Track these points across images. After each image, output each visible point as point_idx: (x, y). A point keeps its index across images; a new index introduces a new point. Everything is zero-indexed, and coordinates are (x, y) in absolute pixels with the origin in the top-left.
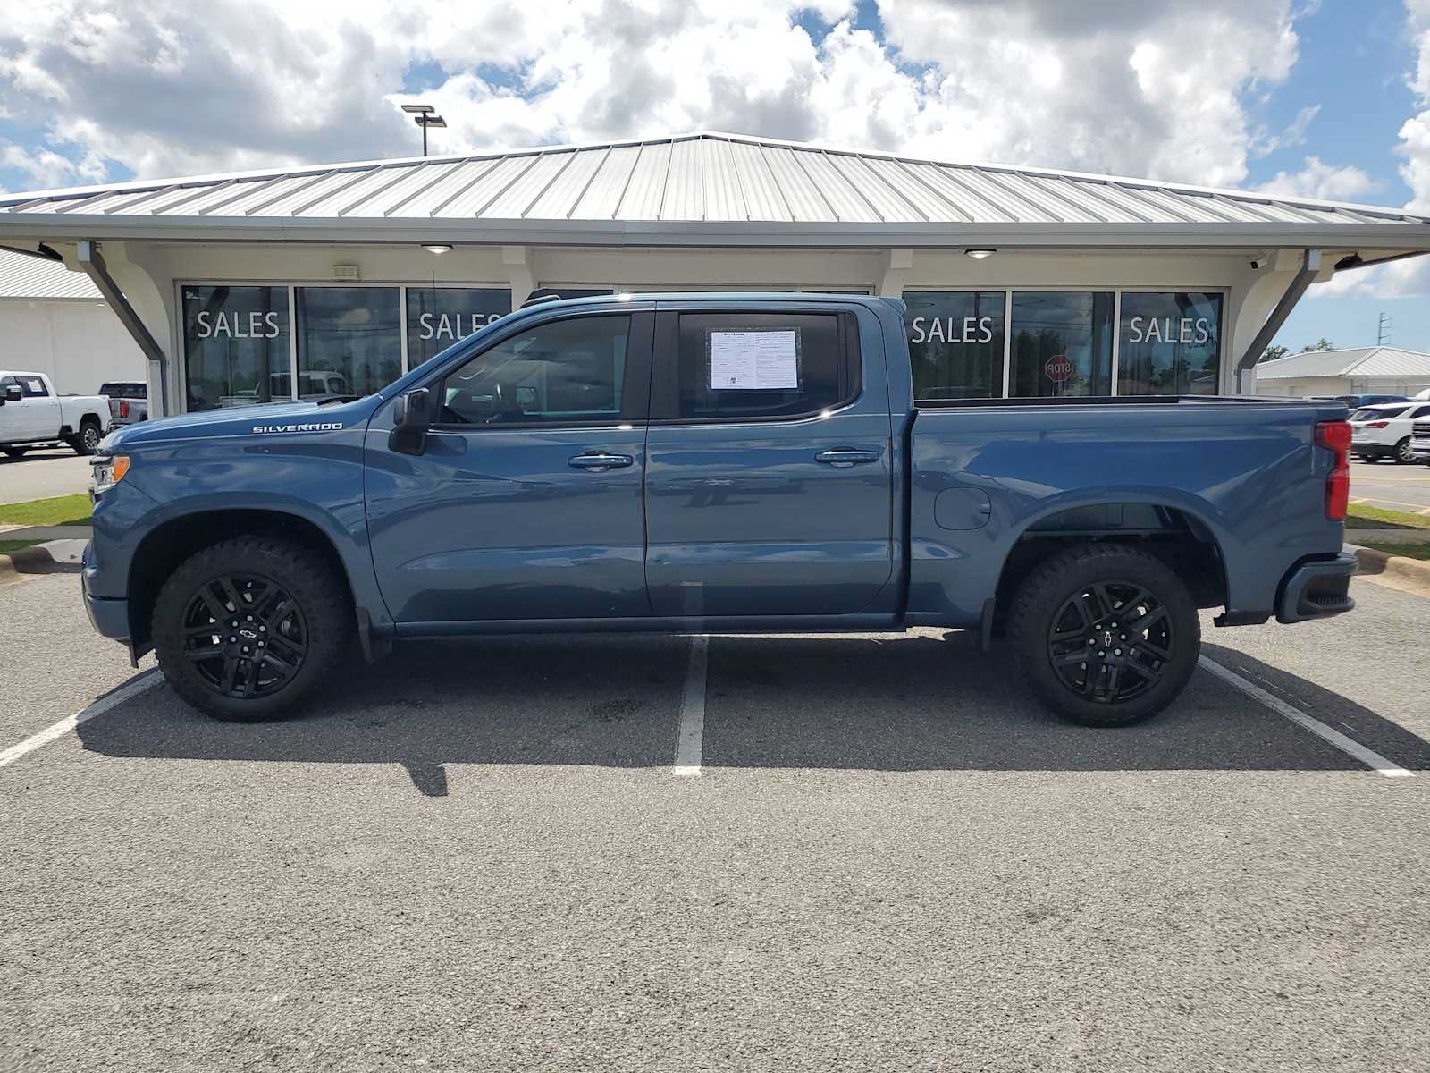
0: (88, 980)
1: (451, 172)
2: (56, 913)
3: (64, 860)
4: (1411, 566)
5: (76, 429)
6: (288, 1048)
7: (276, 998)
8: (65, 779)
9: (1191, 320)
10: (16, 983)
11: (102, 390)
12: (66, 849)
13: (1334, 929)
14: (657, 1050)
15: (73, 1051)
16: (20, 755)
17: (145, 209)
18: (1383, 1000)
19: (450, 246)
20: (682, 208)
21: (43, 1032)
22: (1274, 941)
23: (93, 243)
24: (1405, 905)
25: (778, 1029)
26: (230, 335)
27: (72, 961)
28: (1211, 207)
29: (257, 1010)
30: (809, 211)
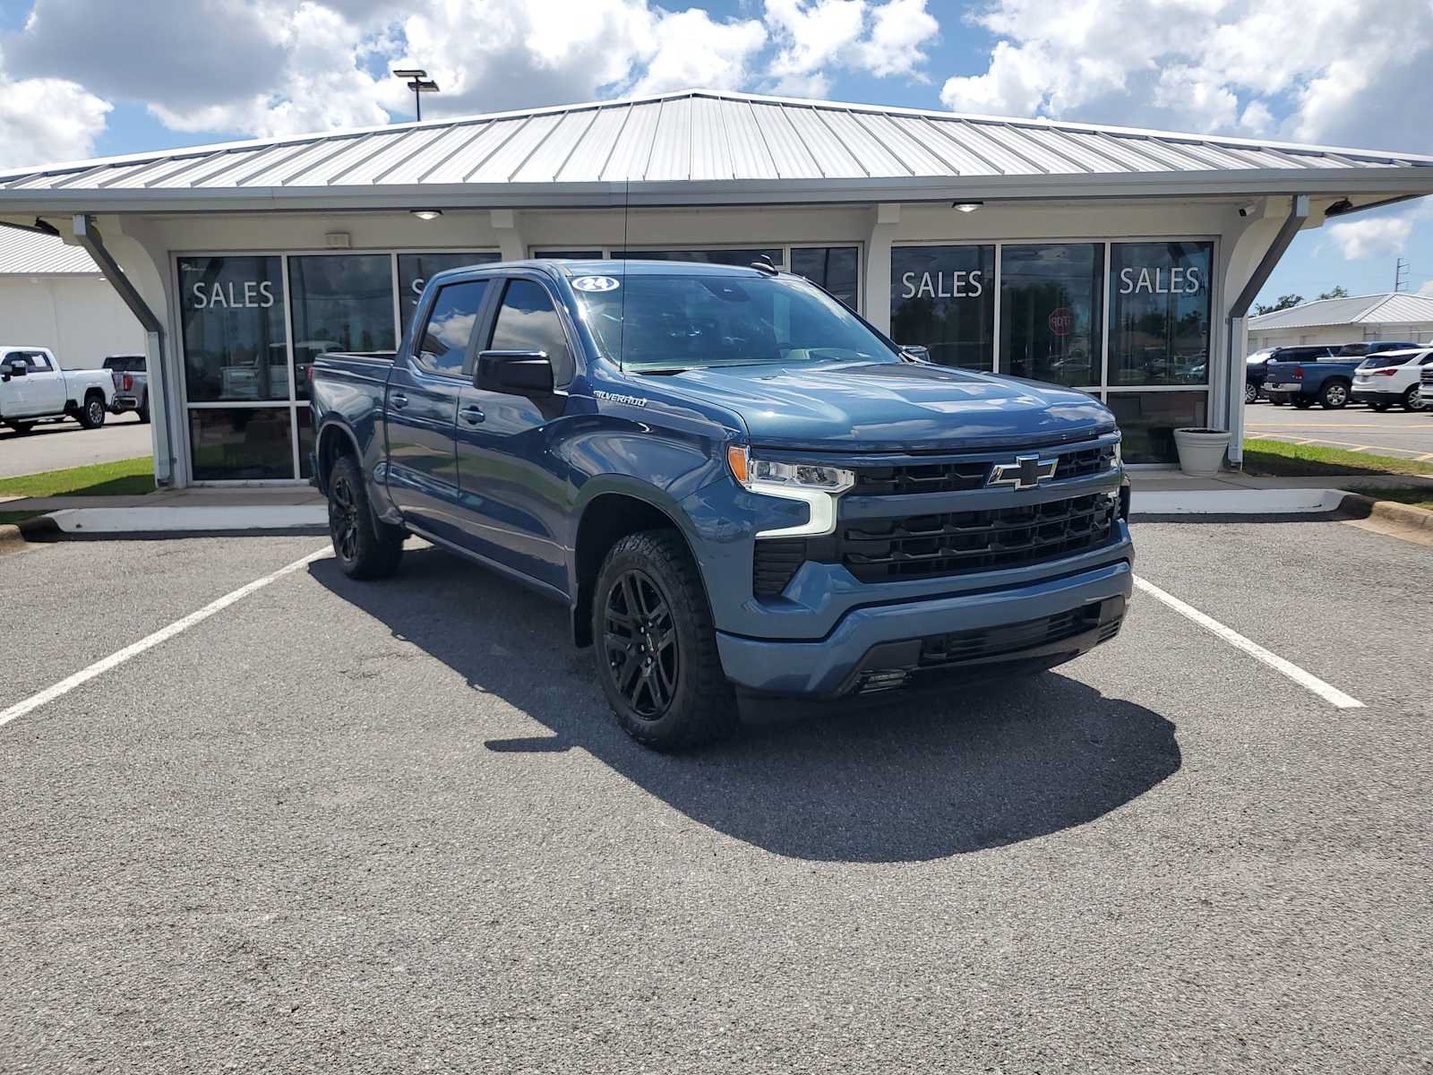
0: (95, 903)
1: (439, 138)
2: (65, 847)
3: (72, 801)
4: (1397, 511)
5: (81, 403)
6: (278, 959)
7: (267, 917)
8: (73, 729)
9: (1181, 269)
10: (27, 908)
11: (105, 363)
12: (74, 791)
13: (1265, 844)
14: (617, 958)
15: (80, 965)
16: (30, 709)
17: (137, 182)
18: (1303, 905)
19: (440, 212)
20: (667, 168)
21: (52, 949)
22: (1207, 855)
23: (89, 217)
24: (1337, 822)
25: (731, 938)
26: (225, 305)
27: (80, 888)
28: (1201, 155)
29: (249, 927)
30: (795, 168)
